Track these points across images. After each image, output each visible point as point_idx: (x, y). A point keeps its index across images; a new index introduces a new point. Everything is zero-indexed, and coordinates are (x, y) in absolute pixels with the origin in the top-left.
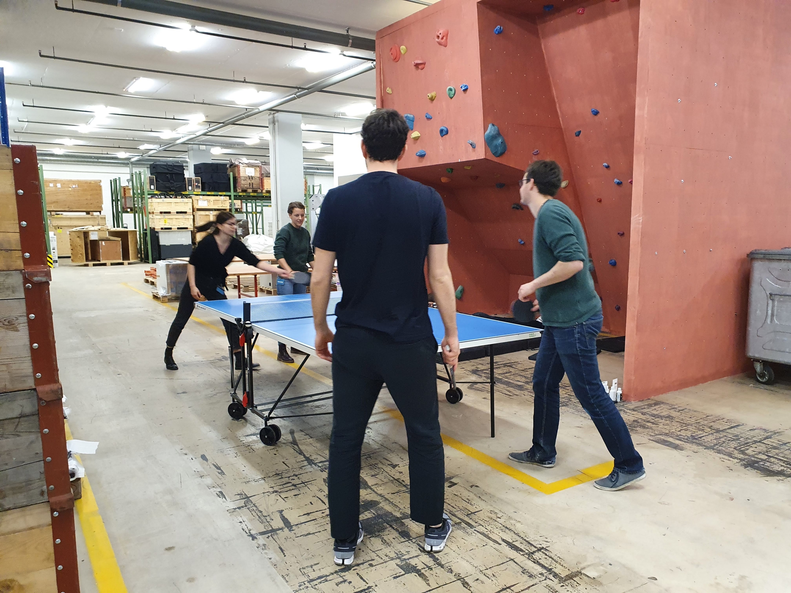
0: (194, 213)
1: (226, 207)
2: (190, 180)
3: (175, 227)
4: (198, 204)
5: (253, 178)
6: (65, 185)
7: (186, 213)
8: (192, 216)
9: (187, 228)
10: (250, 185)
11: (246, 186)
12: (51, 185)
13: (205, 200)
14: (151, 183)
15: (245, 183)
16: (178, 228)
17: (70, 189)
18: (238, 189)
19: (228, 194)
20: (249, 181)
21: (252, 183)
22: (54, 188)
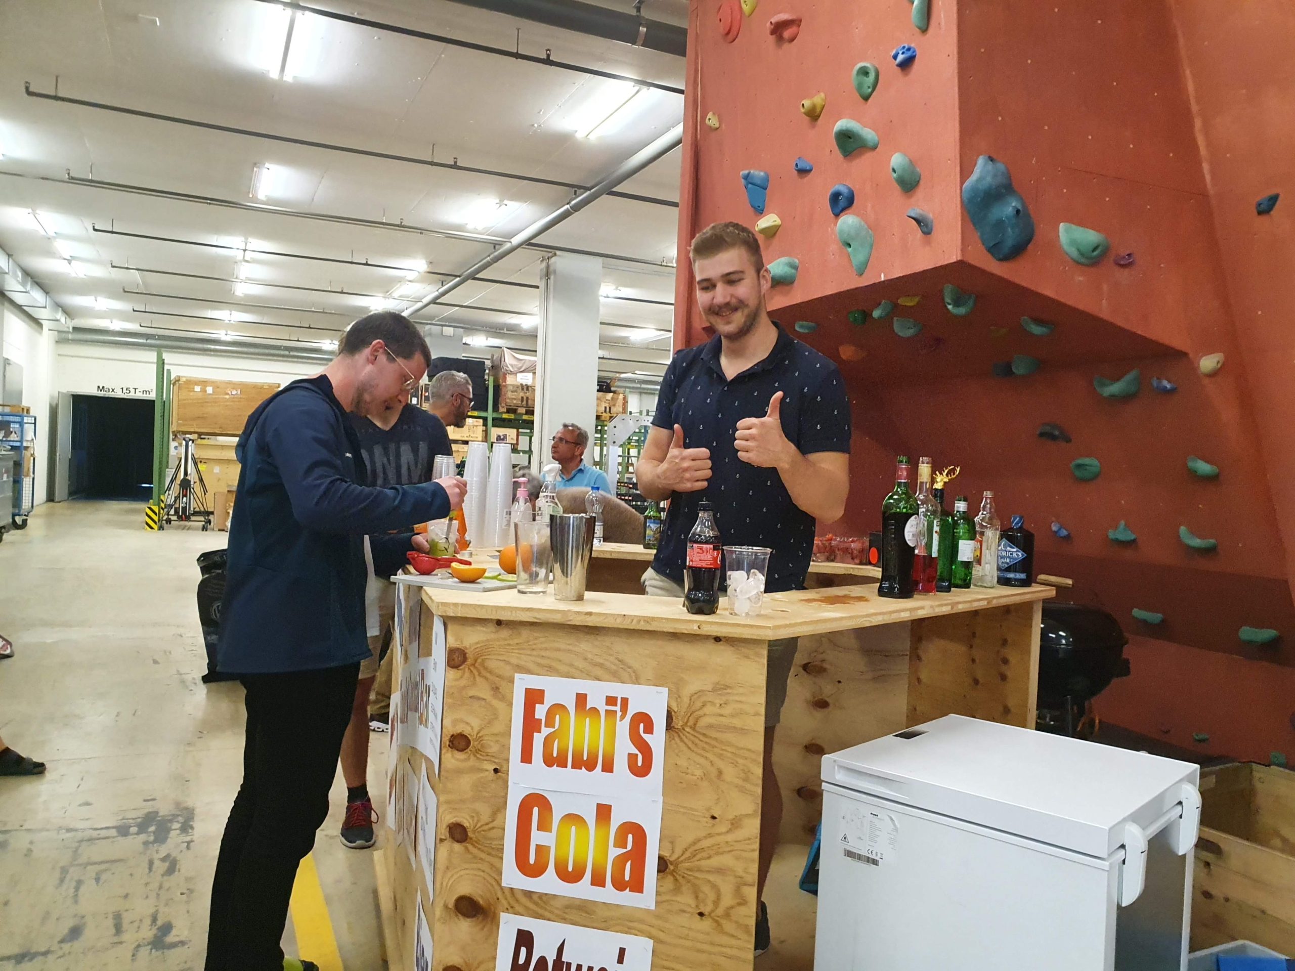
1: (477, 437)
6: (218, 390)
10: (522, 401)
11: (515, 402)
12: (197, 389)
15: (514, 397)
17: (227, 397)
18: (500, 408)
19: (483, 414)
20: (522, 394)
21: (527, 398)
22: (201, 394)
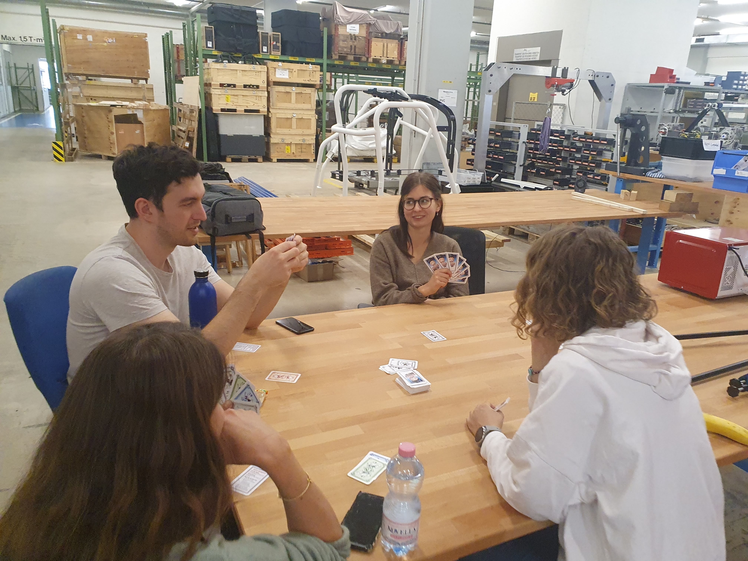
0: (269, 88)
1: (316, 81)
2: (265, 36)
3: (240, 109)
4: (275, 75)
5: (357, 38)
6: (97, 38)
7: (258, 87)
8: (266, 93)
9: (257, 111)
10: (351, 49)
11: (345, 50)
12: (80, 37)
13: (285, 69)
14: (208, 38)
15: (344, 45)
16: (246, 111)
17: (105, 44)
18: (333, 56)
19: (320, 61)
20: (351, 43)
21: (355, 47)
22: (83, 41)
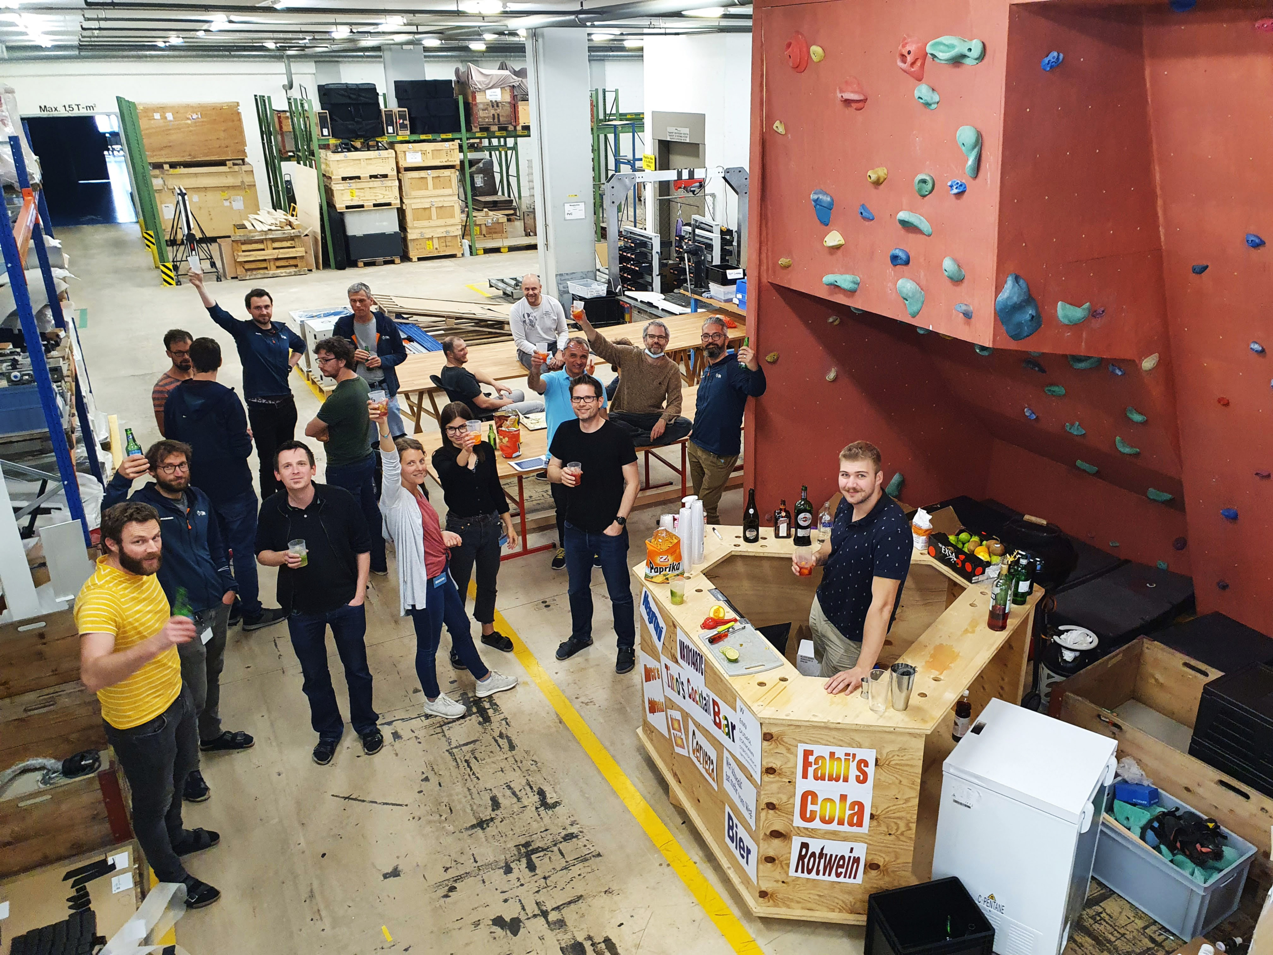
0: (400, 175)
1: (455, 161)
2: (389, 115)
3: (369, 204)
4: (405, 159)
5: (500, 105)
6: (178, 115)
7: (385, 176)
8: (397, 182)
9: (389, 204)
10: (494, 119)
11: (487, 120)
12: (157, 116)
13: (416, 152)
14: (323, 123)
15: (485, 115)
16: (375, 205)
17: (189, 122)
18: (473, 126)
19: (457, 137)
20: (493, 112)
21: (498, 115)
22: (162, 121)
